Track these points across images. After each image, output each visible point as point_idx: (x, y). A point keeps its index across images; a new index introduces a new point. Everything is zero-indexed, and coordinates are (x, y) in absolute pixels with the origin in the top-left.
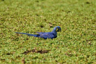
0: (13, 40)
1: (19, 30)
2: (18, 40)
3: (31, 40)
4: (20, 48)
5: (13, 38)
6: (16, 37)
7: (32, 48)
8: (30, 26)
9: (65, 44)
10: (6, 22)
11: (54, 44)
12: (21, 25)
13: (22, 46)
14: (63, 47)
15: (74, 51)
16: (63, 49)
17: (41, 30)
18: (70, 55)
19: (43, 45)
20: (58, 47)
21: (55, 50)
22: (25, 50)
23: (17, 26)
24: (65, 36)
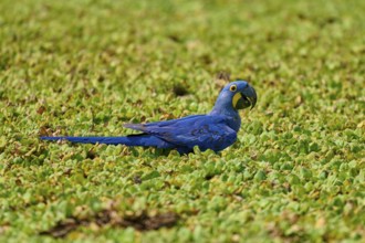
0: (19, 162)
1: (63, 109)
2: (41, 163)
3: (110, 158)
4: (41, 205)
5: (21, 153)
6: (31, 145)
7: (96, 205)
8: (121, 87)
9: (281, 174)
10: (14, 72)
11: (225, 178)
12: (81, 85)
13: (52, 194)
14: (265, 194)
15: (318, 214)
16: (263, 202)
17: (173, 109)
18: (292, 235)
19: (168, 184)
20: (240, 194)
21: (224, 208)
22: (61, 216)
23: (60, 91)
24: (284, 134)
